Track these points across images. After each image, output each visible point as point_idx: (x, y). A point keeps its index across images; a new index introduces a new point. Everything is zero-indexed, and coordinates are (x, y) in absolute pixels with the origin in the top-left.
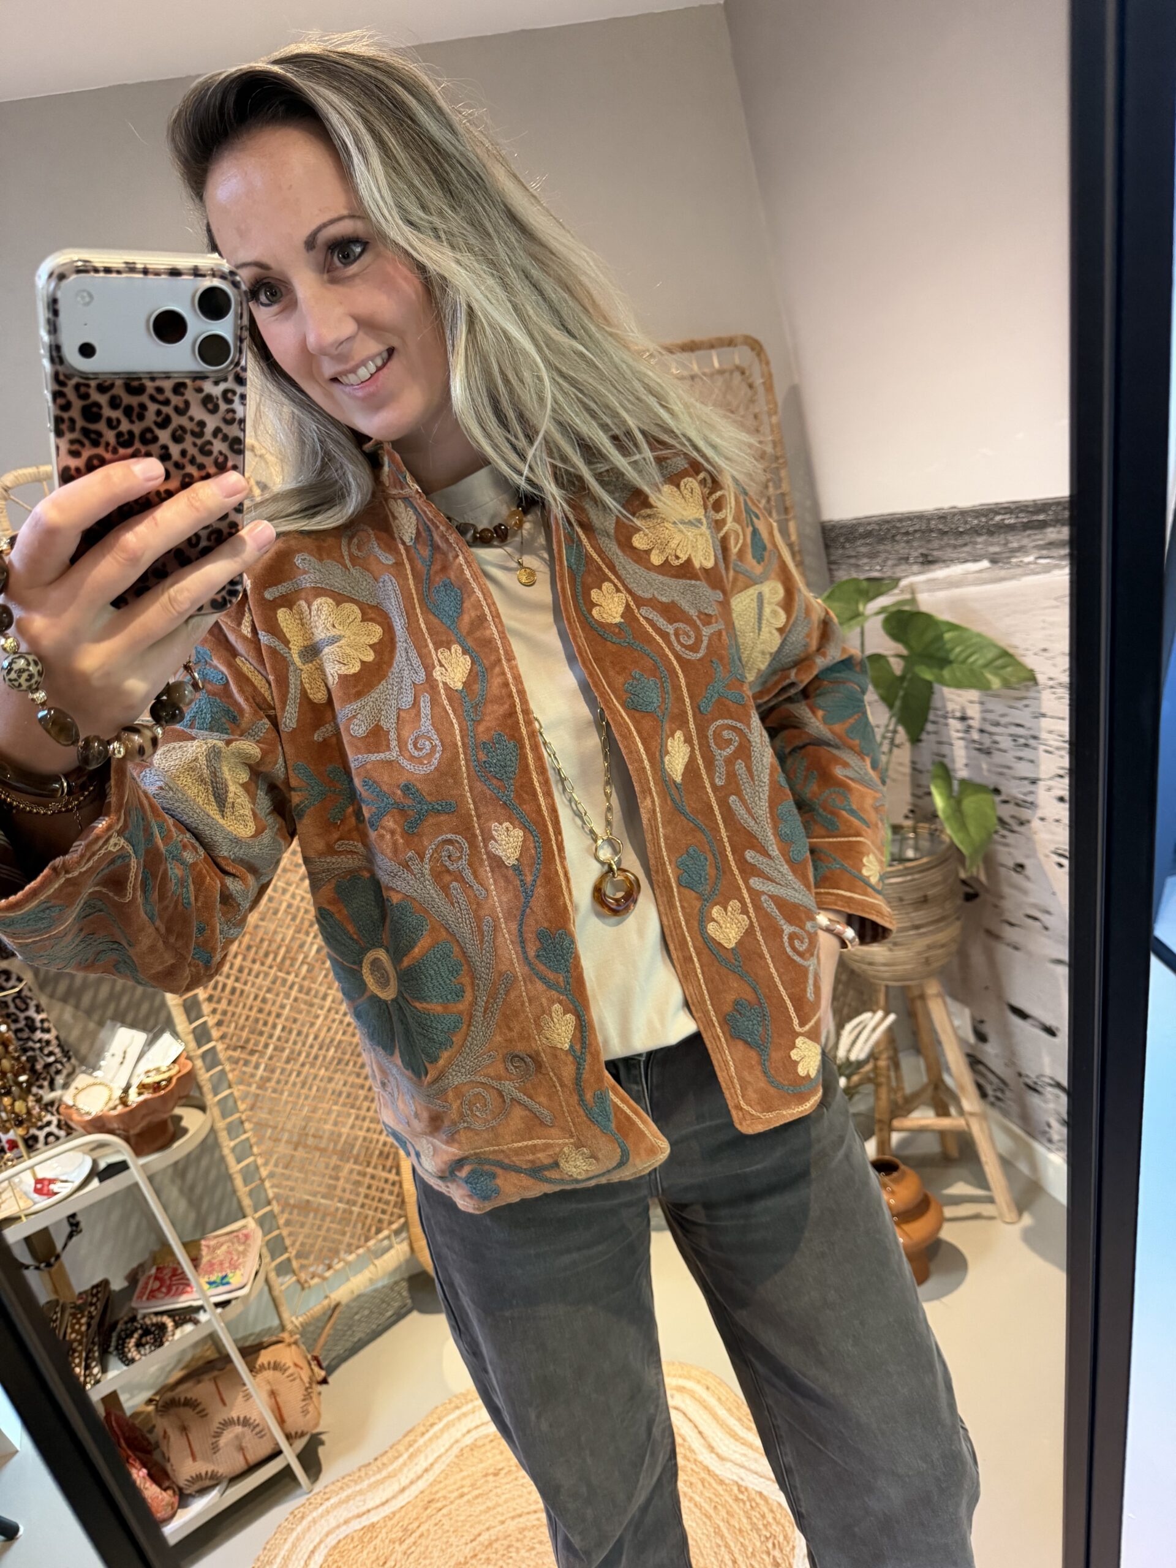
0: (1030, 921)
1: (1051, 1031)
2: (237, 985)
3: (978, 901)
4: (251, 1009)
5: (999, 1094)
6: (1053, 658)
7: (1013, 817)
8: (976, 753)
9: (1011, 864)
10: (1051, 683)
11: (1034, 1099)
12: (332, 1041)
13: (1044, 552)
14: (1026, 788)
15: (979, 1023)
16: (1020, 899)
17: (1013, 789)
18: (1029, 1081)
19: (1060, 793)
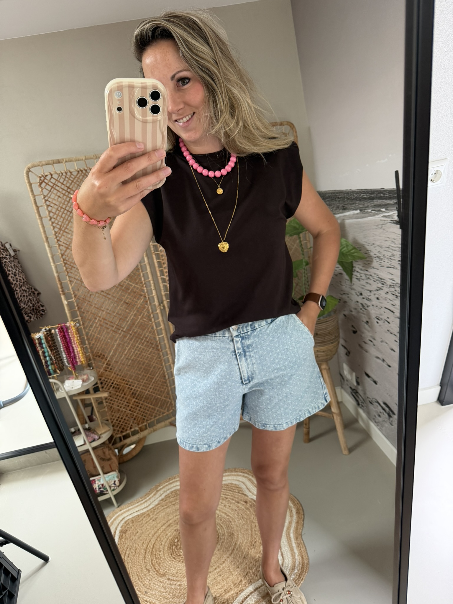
0: (370, 342)
1: (375, 382)
2: (98, 336)
3: (357, 334)
4: (103, 344)
5: (362, 404)
6: (375, 247)
7: (366, 304)
8: (356, 280)
9: (365, 321)
10: (375, 256)
11: (371, 407)
13: (373, 208)
14: (369, 294)
15: (357, 378)
16: (367, 335)
17: (366, 294)
18: (370, 400)
19: (378, 296)
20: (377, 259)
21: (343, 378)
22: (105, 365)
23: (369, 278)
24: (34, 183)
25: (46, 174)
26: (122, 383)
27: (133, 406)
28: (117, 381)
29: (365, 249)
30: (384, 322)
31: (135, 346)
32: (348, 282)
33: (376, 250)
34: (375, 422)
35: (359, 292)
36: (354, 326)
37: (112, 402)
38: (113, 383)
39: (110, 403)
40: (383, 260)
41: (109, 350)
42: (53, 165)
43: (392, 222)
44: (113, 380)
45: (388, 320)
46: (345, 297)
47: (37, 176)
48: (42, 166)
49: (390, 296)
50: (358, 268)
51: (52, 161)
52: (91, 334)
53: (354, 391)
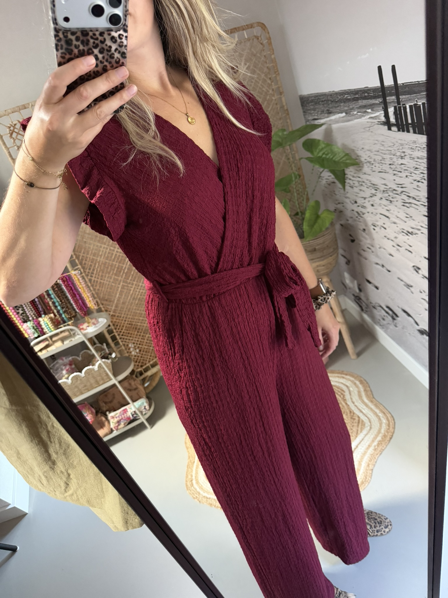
0: (368, 250)
1: (377, 288)
2: (101, 281)
3: (355, 242)
4: (107, 288)
5: (366, 309)
6: (365, 152)
7: (361, 212)
8: (349, 188)
9: (362, 229)
10: (366, 161)
11: (375, 311)
12: (137, 298)
14: (363, 201)
15: (359, 285)
16: (365, 242)
17: (360, 201)
18: (373, 305)
19: (372, 203)
20: (368, 164)
21: (345, 287)
22: (113, 308)
23: (362, 185)
24: (5, 135)
25: (14, 123)
26: (133, 322)
27: (148, 342)
28: (128, 321)
29: (356, 154)
30: (380, 228)
31: (139, 286)
32: (342, 191)
33: (366, 154)
34: (380, 325)
35: (353, 200)
36: (352, 235)
37: (127, 341)
38: (124, 323)
39: (125, 342)
40: (374, 165)
41: (115, 293)
42: (19, 112)
43: (379, 123)
44: (124, 320)
45: (385, 226)
46: (340, 206)
47: (6, 126)
48: (8, 115)
49: (384, 202)
50: (350, 175)
51: (18, 108)
52: (94, 281)
53: (358, 298)
